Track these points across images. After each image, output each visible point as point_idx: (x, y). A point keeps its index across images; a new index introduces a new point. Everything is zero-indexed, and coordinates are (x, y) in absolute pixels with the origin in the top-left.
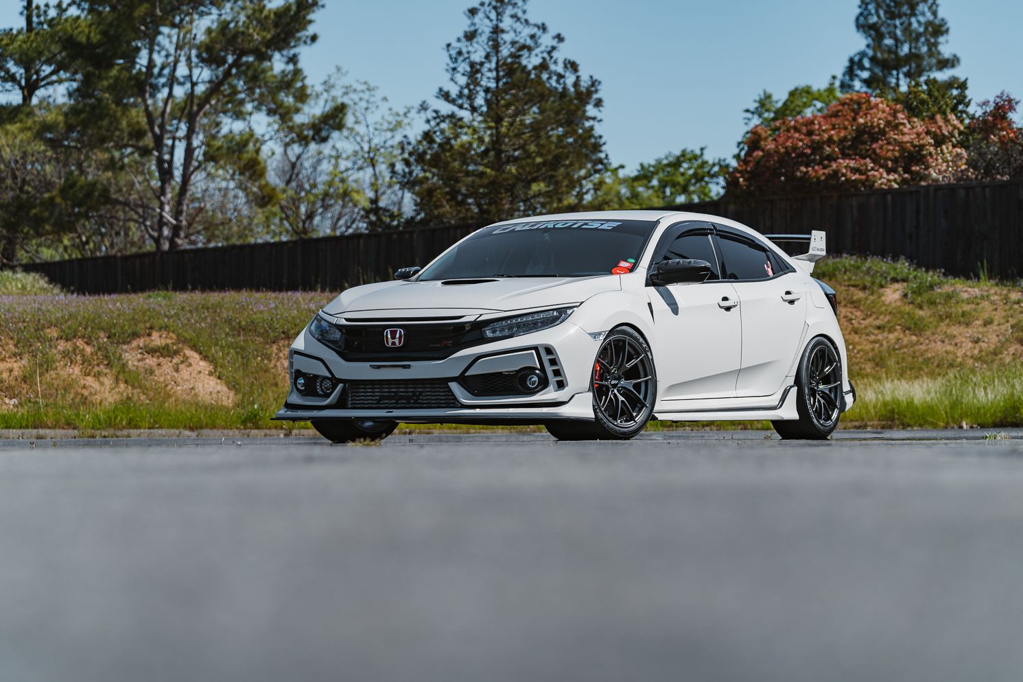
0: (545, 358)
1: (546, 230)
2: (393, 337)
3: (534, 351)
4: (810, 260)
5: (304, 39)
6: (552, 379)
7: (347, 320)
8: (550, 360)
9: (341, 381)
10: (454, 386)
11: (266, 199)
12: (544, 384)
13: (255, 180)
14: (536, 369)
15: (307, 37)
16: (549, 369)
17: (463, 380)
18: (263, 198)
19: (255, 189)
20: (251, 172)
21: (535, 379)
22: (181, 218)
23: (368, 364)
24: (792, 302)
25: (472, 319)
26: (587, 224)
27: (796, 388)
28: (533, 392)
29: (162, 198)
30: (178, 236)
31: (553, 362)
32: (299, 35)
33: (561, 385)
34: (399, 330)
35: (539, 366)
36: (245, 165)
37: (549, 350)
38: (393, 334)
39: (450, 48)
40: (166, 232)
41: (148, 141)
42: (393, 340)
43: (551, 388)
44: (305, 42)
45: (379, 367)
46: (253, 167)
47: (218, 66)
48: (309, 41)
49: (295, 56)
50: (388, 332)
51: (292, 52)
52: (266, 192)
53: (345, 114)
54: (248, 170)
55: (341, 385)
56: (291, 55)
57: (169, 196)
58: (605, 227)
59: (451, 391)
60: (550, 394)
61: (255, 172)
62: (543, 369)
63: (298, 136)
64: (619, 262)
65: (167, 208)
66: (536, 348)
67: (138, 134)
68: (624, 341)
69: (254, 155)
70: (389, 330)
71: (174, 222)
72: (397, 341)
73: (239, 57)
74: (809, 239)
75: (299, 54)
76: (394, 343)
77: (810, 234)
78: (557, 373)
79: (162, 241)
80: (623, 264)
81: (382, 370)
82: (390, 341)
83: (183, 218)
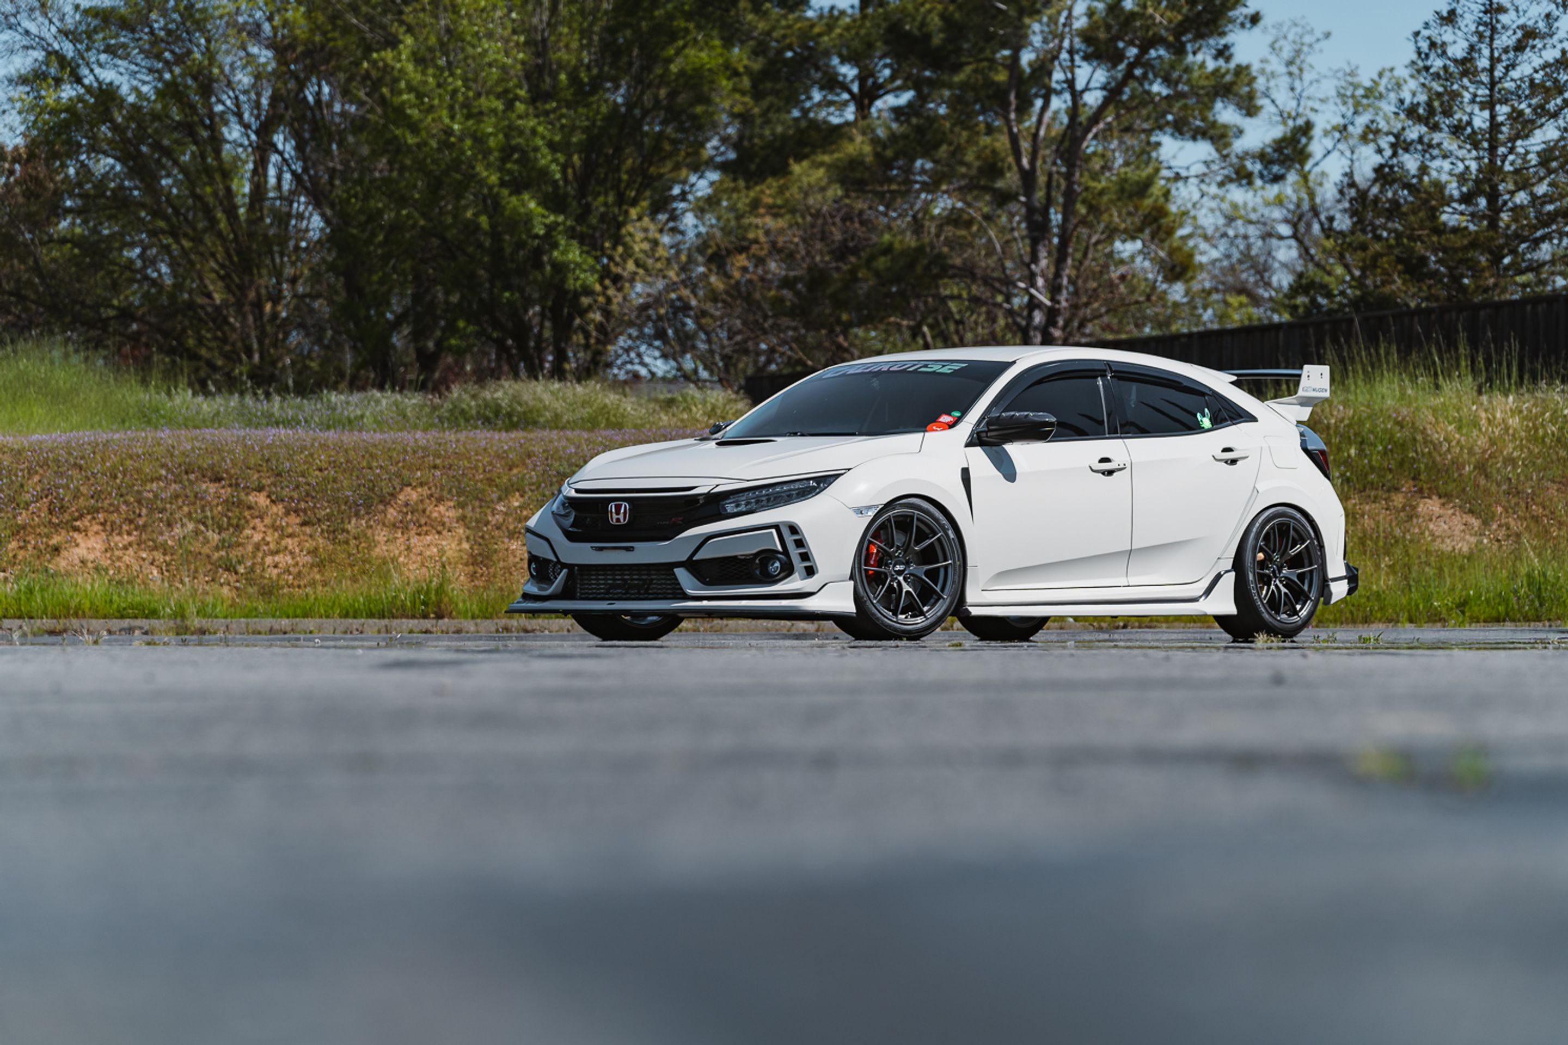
0: (790, 539)
1: (880, 373)
2: (618, 513)
3: (774, 531)
4: (1302, 404)
5: (1241, 19)
6: (799, 565)
7: (577, 491)
8: (796, 541)
9: (564, 565)
10: (681, 574)
11: (1178, 269)
12: (788, 570)
13: (1162, 241)
14: (778, 552)
15: (1246, 17)
16: (794, 553)
17: (691, 565)
18: (1173, 268)
19: (1162, 254)
20: (1154, 226)
21: (777, 564)
22: (1058, 297)
23: (588, 545)
24: (1233, 462)
25: (704, 490)
26: (926, 366)
27: (1233, 574)
28: (772, 580)
29: (1033, 267)
30: (1054, 324)
31: (800, 543)
32: (1231, 14)
33: (810, 572)
34: (624, 504)
35: (780, 548)
36: (1146, 217)
37: (794, 529)
38: (618, 508)
39: (1419, 38)
40: (1038, 317)
41: (1011, 180)
42: (619, 516)
43: (796, 575)
44: (1243, 25)
45: (601, 549)
46: (1156, 220)
47: (1115, 66)
48: (1248, 25)
49: (1226, 47)
50: (612, 507)
51: (1223, 41)
52: (1178, 258)
53: (1310, 139)
54: (1150, 224)
55: (565, 571)
56: (1220, 47)
57: (1044, 263)
58: (945, 370)
59: (676, 579)
60: (794, 583)
61: (1159, 228)
62: (786, 551)
63: (1237, 172)
64: (939, 416)
65: (1040, 282)
66: (776, 527)
67: (992, 169)
68: (912, 517)
69: (1162, 200)
70: (613, 504)
71: (1048, 303)
72: (621, 517)
73: (1144, 50)
74: (1300, 376)
75: (1233, 45)
76: (618, 520)
77: (1301, 368)
78: (805, 557)
79: (1032, 333)
80: (945, 419)
81: (605, 553)
82: (615, 516)
83: (1063, 297)
